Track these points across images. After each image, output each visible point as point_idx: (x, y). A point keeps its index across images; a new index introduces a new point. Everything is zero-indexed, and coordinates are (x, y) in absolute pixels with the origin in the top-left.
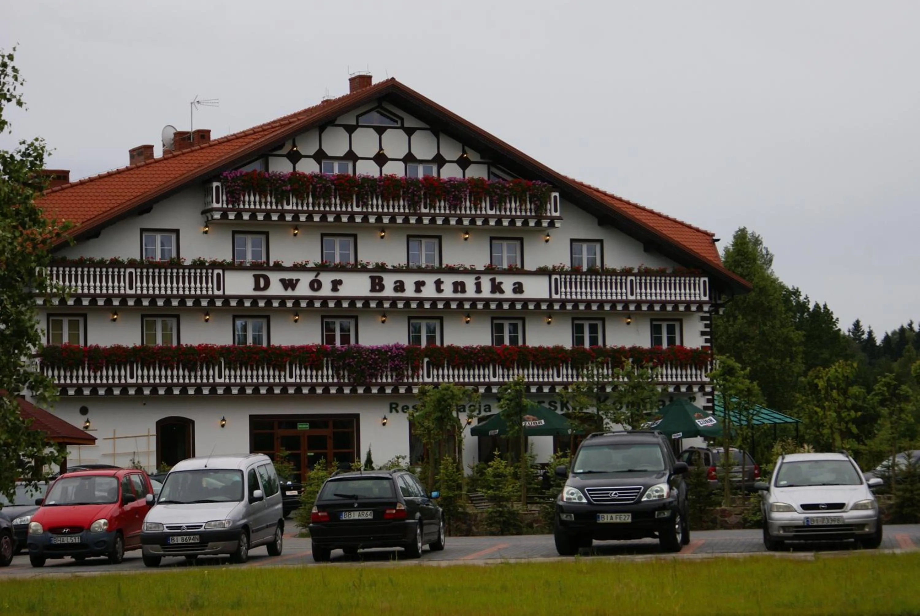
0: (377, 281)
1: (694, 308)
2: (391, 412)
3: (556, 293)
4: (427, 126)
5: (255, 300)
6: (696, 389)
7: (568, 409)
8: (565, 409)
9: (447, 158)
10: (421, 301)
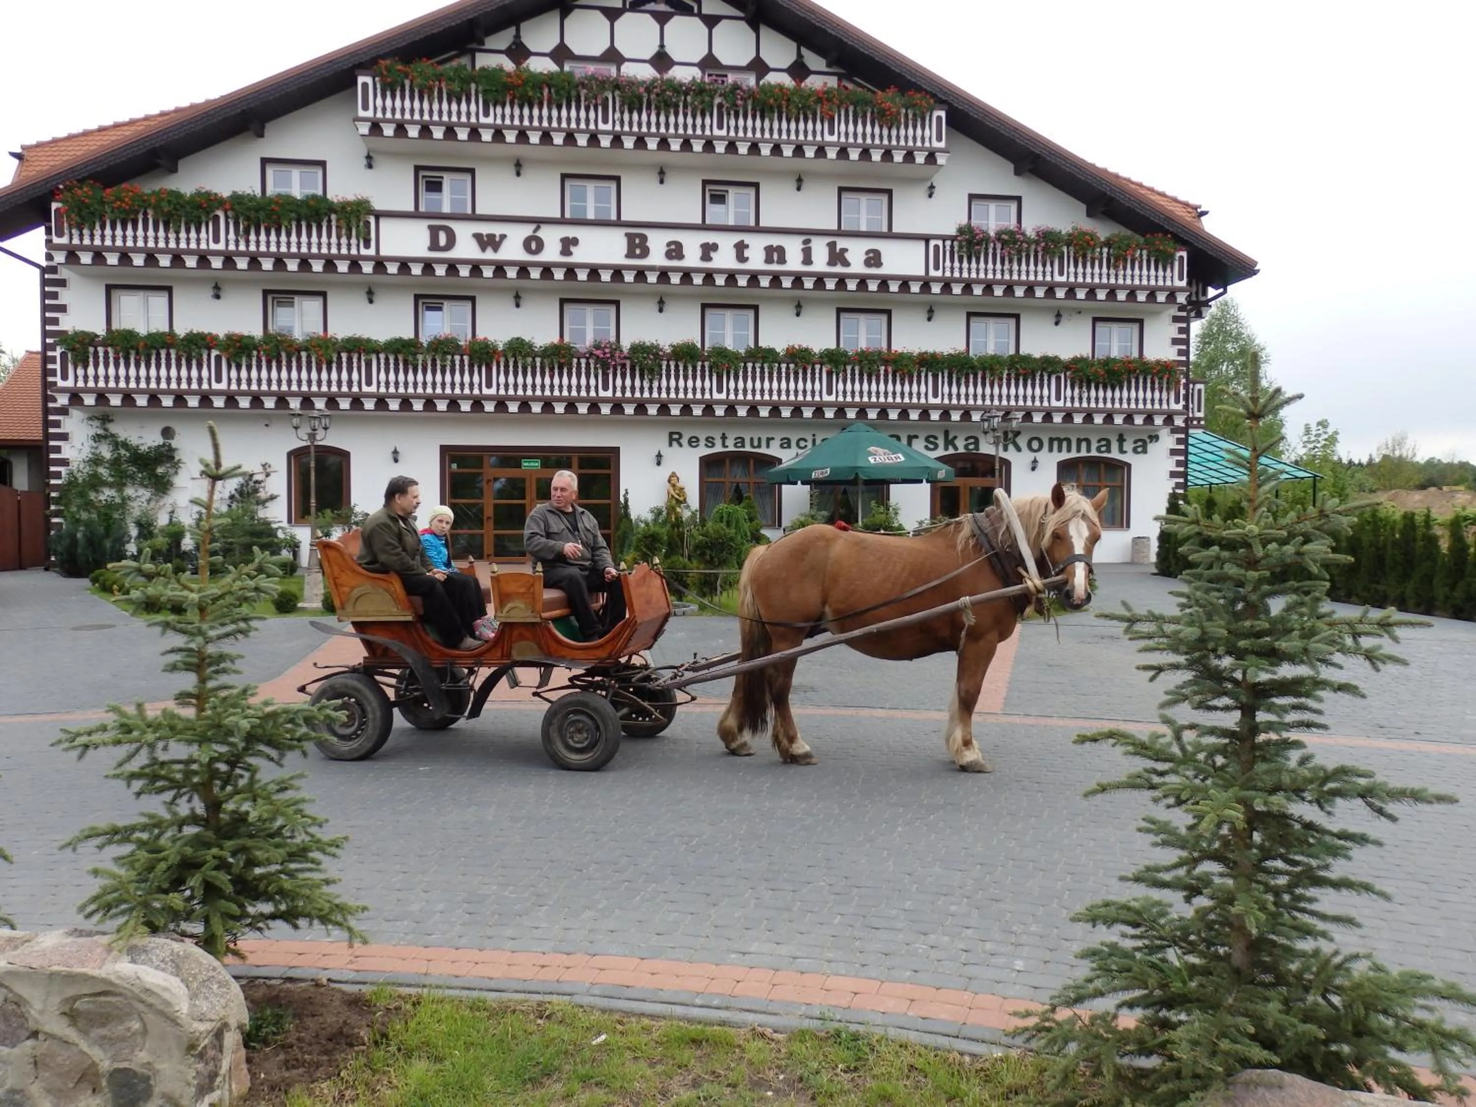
0: (637, 241)
1: (1161, 297)
2: (671, 445)
3: (937, 268)
4: (742, 15)
5: (428, 266)
6: (1159, 421)
7: (956, 448)
8: (950, 447)
9: (772, 65)
10: (709, 276)
